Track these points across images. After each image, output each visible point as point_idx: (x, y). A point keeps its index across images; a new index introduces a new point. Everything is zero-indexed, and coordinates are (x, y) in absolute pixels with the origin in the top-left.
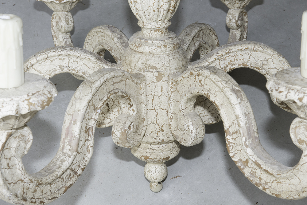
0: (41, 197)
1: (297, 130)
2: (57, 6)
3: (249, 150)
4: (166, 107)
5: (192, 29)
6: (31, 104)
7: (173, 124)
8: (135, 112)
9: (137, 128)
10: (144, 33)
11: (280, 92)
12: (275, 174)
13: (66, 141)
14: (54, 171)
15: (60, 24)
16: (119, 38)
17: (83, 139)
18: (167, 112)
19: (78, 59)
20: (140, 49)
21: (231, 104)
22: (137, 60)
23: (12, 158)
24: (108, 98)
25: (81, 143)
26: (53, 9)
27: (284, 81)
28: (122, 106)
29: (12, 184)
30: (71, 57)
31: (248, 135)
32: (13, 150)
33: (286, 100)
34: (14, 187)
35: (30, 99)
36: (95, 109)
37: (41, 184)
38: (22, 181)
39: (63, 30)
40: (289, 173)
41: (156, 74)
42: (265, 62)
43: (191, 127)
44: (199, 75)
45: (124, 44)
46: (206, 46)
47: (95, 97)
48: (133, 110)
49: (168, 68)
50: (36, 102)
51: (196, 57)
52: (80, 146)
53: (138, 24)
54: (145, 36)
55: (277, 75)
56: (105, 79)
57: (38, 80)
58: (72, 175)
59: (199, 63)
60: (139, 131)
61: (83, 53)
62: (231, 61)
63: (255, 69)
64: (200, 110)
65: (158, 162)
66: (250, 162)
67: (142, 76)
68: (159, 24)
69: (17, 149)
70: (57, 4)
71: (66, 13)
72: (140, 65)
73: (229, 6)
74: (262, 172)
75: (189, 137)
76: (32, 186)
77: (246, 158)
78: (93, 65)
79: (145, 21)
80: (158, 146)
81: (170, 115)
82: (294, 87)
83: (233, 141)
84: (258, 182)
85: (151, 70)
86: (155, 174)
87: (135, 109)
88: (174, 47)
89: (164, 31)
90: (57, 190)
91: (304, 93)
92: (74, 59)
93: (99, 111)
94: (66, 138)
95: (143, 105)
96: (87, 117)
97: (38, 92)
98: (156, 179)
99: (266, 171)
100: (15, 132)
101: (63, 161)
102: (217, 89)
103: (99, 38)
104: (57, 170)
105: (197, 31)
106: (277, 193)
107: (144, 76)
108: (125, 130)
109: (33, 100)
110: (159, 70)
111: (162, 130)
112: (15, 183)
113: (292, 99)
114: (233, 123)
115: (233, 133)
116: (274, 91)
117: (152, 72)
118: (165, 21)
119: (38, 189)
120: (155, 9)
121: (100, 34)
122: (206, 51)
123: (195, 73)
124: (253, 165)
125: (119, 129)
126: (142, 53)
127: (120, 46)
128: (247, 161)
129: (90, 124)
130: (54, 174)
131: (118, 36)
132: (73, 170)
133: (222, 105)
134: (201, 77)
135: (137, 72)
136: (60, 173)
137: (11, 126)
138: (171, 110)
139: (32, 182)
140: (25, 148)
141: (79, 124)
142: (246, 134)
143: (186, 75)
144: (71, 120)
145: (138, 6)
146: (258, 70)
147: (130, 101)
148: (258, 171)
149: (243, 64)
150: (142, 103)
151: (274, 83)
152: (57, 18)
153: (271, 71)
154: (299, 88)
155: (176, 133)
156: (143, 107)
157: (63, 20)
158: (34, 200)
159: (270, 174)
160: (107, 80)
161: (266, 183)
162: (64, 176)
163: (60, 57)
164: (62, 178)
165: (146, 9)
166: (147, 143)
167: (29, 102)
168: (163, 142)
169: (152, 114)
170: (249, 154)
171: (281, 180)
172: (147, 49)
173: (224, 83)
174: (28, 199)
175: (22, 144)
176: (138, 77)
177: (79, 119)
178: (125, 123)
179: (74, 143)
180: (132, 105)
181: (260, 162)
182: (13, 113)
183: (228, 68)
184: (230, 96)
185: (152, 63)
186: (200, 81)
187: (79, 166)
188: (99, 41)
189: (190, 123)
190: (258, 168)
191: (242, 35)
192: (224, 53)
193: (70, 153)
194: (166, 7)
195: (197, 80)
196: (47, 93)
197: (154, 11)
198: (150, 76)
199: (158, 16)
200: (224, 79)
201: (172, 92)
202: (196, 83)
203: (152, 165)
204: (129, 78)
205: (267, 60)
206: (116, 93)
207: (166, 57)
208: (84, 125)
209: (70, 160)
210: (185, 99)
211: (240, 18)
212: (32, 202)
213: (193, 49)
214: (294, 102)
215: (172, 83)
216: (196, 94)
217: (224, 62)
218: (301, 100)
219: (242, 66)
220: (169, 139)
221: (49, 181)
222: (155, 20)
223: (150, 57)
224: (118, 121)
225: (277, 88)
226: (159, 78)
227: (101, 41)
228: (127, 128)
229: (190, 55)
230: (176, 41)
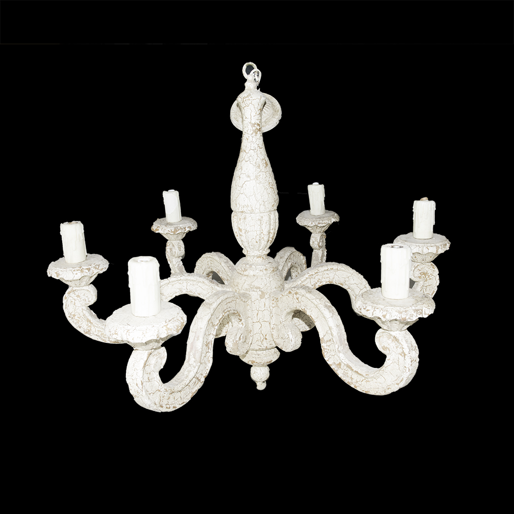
0: (173, 403)
1: (381, 338)
2: (171, 236)
3: (341, 355)
4: (268, 320)
5: (285, 252)
6: (169, 329)
7: (275, 333)
8: (244, 326)
9: (246, 339)
10: (248, 259)
11: (368, 310)
12: (364, 374)
13: (191, 354)
14: (183, 380)
15: (174, 250)
16: (225, 262)
17: (205, 352)
18: (270, 323)
19: (195, 283)
20: (246, 273)
21: (324, 317)
22: (244, 282)
23: (151, 373)
24: (223, 316)
25: (203, 355)
26: (167, 239)
27: (370, 301)
28: (233, 321)
29: (152, 394)
30: (189, 281)
31: (340, 342)
32: (152, 366)
33: (372, 317)
34: (153, 397)
35: (167, 325)
36: (213, 326)
37: (173, 392)
38: (159, 391)
39: (176, 256)
40: (376, 373)
41: (260, 293)
42: (347, 279)
43: (291, 336)
44: (296, 293)
45: (230, 268)
46: (297, 265)
47: (213, 316)
48: (242, 324)
49: (269, 288)
50: (173, 327)
51: (288, 276)
52: (202, 358)
53: (243, 252)
54: (249, 262)
55: (363, 296)
56: (220, 301)
57: (171, 308)
58: (197, 383)
59: (293, 281)
60: (247, 341)
61: (198, 278)
62: (319, 279)
63: (339, 285)
64: (296, 319)
65: (263, 365)
66: (342, 365)
67: (248, 295)
68: (261, 251)
69: (155, 365)
70: (171, 235)
71: (178, 241)
72: (246, 286)
73: (311, 231)
74: (353, 373)
75: (289, 344)
76: (167, 395)
77: (339, 361)
78: (207, 287)
79: (249, 250)
80: (263, 352)
81: (272, 326)
82: (378, 306)
83: (327, 348)
84: (350, 381)
85: (255, 290)
86: (260, 375)
87: (244, 323)
88: (273, 270)
89: (264, 257)
90: (185, 396)
91: (387, 311)
92: (191, 282)
93: (217, 327)
94: (190, 351)
95: (250, 318)
96: (207, 333)
97: (174, 318)
98: (261, 379)
99: (357, 372)
100: (154, 351)
101: (189, 372)
102: (313, 305)
103: (208, 262)
104: (185, 379)
105: (289, 254)
106: (366, 390)
107: (250, 295)
108: (237, 341)
109: (170, 325)
110: (262, 290)
111: (266, 339)
112: (153, 393)
113: (377, 316)
114: (327, 333)
115: (327, 341)
116: (362, 309)
117: (256, 291)
118: (266, 249)
119: (171, 396)
120: (258, 241)
121: (209, 259)
122: (296, 269)
123: (293, 292)
124: (345, 367)
125: (231, 340)
126: (247, 276)
127: (227, 269)
128: (340, 364)
129: (210, 339)
130: (183, 383)
131: (225, 261)
132: (197, 378)
133: (317, 318)
134: (298, 296)
135: (244, 292)
136: (188, 382)
137: (152, 347)
138: (273, 322)
139: (167, 391)
140: (161, 364)
141: (201, 339)
142: (338, 342)
143: (286, 294)
144: (195, 337)
145: (243, 238)
146: (341, 286)
147: (240, 316)
148: (350, 372)
149: (329, 281)
150: (249, 317)
151: (362, 303)
152: (171, 245)
153: (351, 286)
154: (382, 307)
155: (277, 341)
156: (250, 321)
157: (176, 247)
158: (168, 406)
159: (360, 375)
160: (222, 301)
161: (357, 382)
162: (190, 384)
163: (179, 282)
164: (189, 386)
165: (250, 241)
166: (253, 350)
167: (167, 327)
168: (267, 349)
169: (257, 326)
170: (342, 358)
171: (369, 380)
172: (252, 273)
173: (318, 300)
174: (164, 406)
175: (159, 360)
176: (245, 297)
177: (201, 335)
178: (236, 335)
179: (198, 356)
180: (241, 320)
181: (351, 365)
182: (155, 338)
183: (317, 285)
184: (323, 311)
185: (256, 284)
186: (297, 299)
187: (202, 374)
188: (208, 264)
189: (290, 333)
190: (349, 370)
191: (323, 253)
192: (314, 273)
193: (195, 364)
194: (266, 238)
195: (295, 297)
196: (180, 319)
197: (257, 242)
198: (255, 295)
199: (259, 246)
200: (318, 297)
201: (273, 307)
202: (294, 300)
203: (257, 368)
204: (239, 297)
205: (348, 277)
206: (229, 311)
207: (268, 279)
208: (205, 340)
209: (195, 370)
210: (285, 312)
211: (321, 241)
212: (167, 408)
213: (286, 269)
214: (379, 318)
215: (273, 300)
216: (295, 309)
217: (314, 280)
218: (384, 316)
219: (328, 283)
220: (272, 346)
221: (180, 389)
222: (257, 249)
223: (254, 279)
224: (230, 334)
225: (365, 307)
226: (262, 295)
227: (210, 265)
228: (237, 339)
229: (285, 274)
230: (274, 265)
